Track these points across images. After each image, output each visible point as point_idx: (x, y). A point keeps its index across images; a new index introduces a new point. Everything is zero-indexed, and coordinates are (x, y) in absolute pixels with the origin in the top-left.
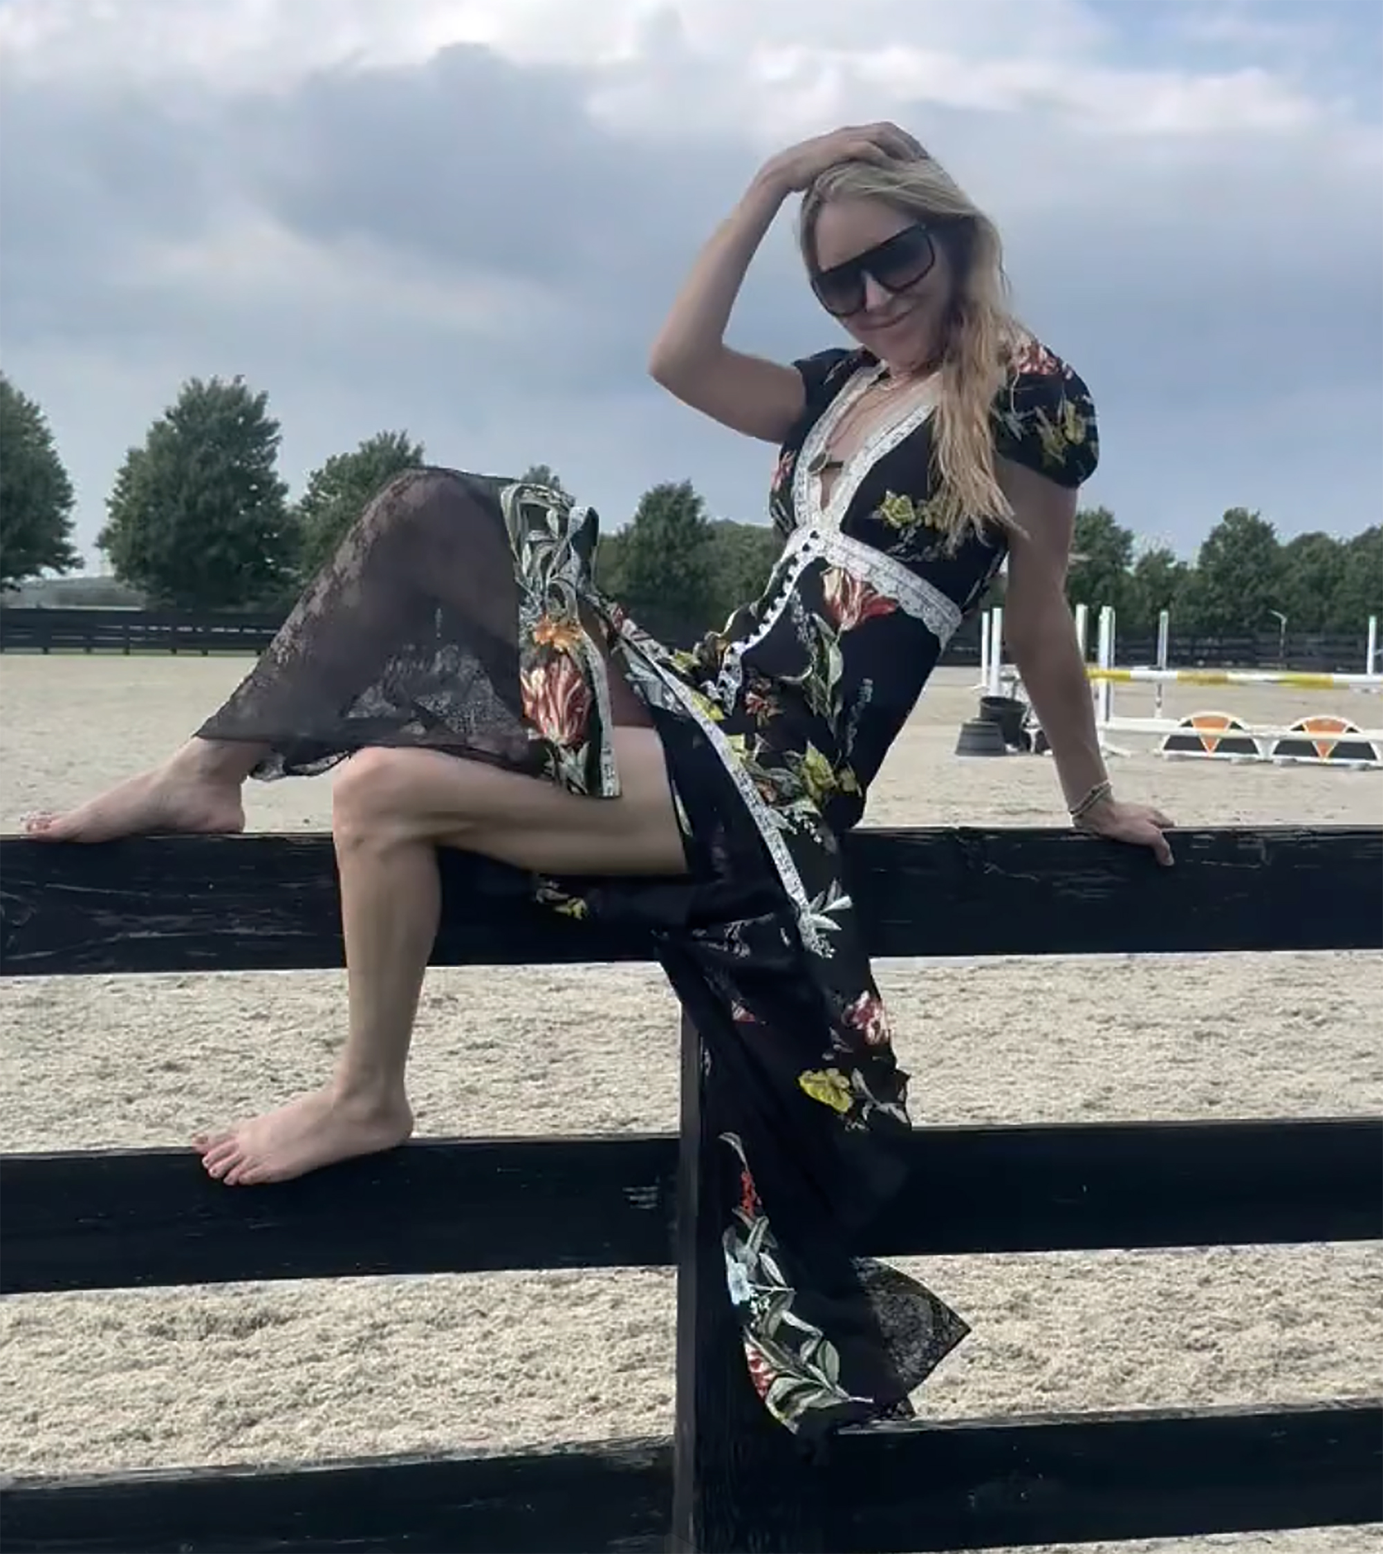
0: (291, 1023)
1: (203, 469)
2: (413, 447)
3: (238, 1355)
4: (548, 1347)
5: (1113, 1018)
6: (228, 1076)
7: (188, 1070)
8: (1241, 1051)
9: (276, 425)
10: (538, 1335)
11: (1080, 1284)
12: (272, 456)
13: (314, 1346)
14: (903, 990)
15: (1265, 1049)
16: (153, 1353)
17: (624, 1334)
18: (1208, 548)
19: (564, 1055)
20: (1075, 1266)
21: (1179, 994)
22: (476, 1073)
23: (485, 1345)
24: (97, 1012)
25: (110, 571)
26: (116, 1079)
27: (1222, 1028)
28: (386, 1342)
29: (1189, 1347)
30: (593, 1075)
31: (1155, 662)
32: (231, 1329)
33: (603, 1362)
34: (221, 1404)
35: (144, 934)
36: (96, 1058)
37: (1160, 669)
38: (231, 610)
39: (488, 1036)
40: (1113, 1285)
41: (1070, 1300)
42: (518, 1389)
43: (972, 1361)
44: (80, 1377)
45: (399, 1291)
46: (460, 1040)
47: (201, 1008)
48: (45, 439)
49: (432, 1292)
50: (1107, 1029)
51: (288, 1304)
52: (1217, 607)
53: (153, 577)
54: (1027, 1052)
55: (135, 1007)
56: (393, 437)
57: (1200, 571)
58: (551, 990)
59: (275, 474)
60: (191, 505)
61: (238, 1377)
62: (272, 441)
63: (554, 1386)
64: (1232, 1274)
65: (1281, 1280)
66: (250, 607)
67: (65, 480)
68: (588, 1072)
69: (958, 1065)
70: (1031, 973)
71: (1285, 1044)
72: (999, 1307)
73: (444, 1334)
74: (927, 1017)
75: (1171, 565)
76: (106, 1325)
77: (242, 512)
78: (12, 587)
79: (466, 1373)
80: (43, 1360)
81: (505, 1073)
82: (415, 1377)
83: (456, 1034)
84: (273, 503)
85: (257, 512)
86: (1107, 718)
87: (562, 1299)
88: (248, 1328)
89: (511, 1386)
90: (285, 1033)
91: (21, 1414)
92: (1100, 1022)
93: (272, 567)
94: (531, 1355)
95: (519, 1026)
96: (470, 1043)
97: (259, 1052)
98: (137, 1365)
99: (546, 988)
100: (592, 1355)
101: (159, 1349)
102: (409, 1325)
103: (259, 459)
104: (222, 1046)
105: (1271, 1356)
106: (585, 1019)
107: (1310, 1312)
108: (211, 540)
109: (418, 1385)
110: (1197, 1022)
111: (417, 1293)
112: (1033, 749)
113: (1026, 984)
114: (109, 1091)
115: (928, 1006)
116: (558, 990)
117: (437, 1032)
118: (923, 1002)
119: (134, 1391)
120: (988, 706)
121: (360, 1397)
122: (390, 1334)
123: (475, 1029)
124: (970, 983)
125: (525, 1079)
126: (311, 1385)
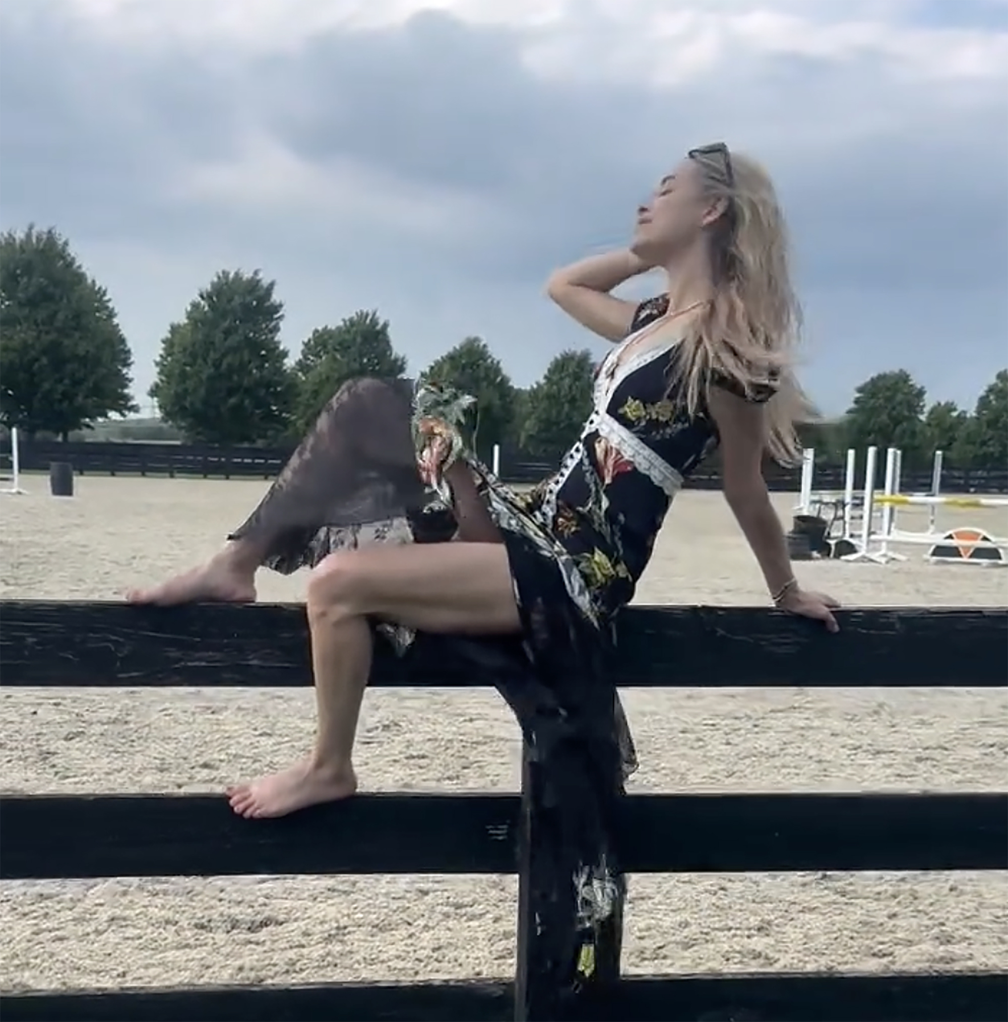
0: (286, 739)
1: (225, 339)
2: (381, 322)
3: (251, 942)
4: (451, 944)
5: (860, 747)
6: (244, 772)
7: (217, 769)
8: (948, 770)
9: (281, 306)
10: (444, 936)
11: (808, 916)
12: (276, 329)
13: (300, 938)
14: (713, 725)
15: (965, 769)
16: (197, 940)
17: (500, 937)
18: (984, 402)
19: (472, 763)
20: (805, 905)
21: (909, 731)
22: (411, 775)
23: (409, 941)
24: (156, 728)
25: (158, 414)
26: (171, 772)
27: (937, 754)
28: (346, 938)
29: (874, 955)
30: (491, 778)
31: (930, 490)
32: (247, 927)
33: (486, 953)
34: (241, 969)
35: (196, 664)
36: (155, 758)
37: (933, 495)
38: (246, 445)
39: (421, 750)
40: (830, 917)
41: (799, 926)
42: (429, 968)
43: (728, 960)
44: (152, 952)
45: (355, 908)
46: (401, 753)
47: (227, 728)
48: (111, 315)
49: (376, 910)
50: (855, 754)
51: (283, 913)
52: (989, 446)
53: (190, 420)
54: (795, 767)
55: (180, 727)
56: (367, 315)
57: (977, 418)
58: (465, 721)
59: (279, 342)
60: (217, 365)
61: (252, 955)
62: (277, 319)
63: (453, 967)
64: (912, 911)
65: (945, 916)
66: (260, 443)
67: (126, 346)
68: (488, 775)
69: (745, 776)
70: (806, 716)
71: (980, 765)
72: (749, 929)
73: (384, 935)
74: (728, 744)
75: (955, 414)
76: (168, 922)
77: (254, 371)
78: (88, 426)
79: (398, 957)
80: (130, 942)
81: (431, 775)
82: (365, 959)
83: (399, 748)
84: (278, 365)
85: (265, 372)
86: (889, 532)
87: (462, 916)
88: (257, 927)
89: (425, 966)
90: (283, 746)
91: (115, 973)
92: (850, 750)
93: (277, 413)
94: (439, 948)
95: (443, 743)
96: (408, 755)
97: (265, 757)
98: (187, 946)
99: (462, 719)
100: (478, 949)
101: (202, 938)
102: (361, 928)
103: (266, 331)
104: (240, 752)
105: (928, 961)
106: (488, 740)
107: (960, 936)
108: (230, 393)
109: (365, 962)
110: (920, 750)
111: (367, 909)
112: (832, 555)
113: (801, 724)
114: (165, 779)
115: (729, 736)
116: (471, 720)
117: (386, 746)
118: (727, 734)
119: (187, 961)
120: (800, 522)
121: (329, 969)
122: (349, 933)
123: (412, 745)
124: (761, 721)
125: (445, 779)
126: (299, 960)
